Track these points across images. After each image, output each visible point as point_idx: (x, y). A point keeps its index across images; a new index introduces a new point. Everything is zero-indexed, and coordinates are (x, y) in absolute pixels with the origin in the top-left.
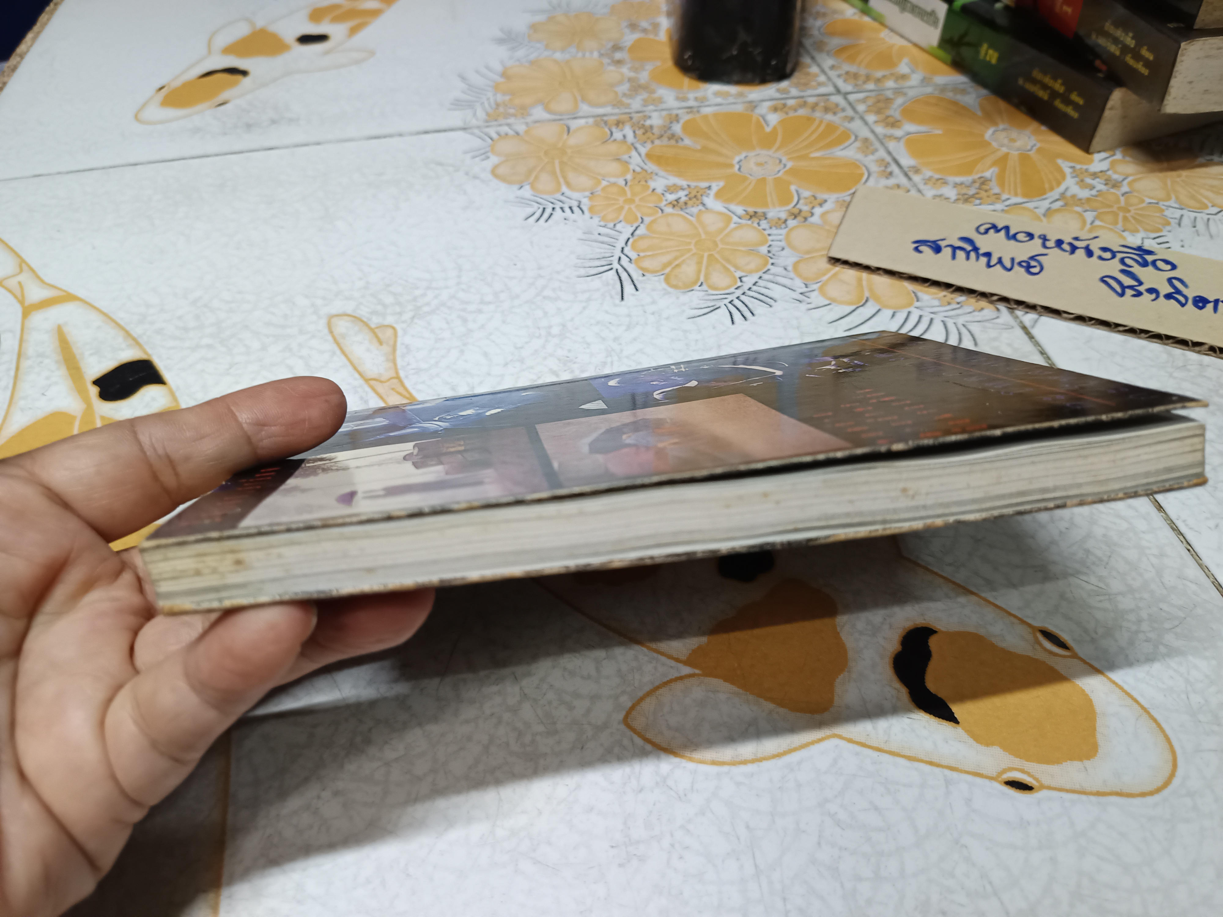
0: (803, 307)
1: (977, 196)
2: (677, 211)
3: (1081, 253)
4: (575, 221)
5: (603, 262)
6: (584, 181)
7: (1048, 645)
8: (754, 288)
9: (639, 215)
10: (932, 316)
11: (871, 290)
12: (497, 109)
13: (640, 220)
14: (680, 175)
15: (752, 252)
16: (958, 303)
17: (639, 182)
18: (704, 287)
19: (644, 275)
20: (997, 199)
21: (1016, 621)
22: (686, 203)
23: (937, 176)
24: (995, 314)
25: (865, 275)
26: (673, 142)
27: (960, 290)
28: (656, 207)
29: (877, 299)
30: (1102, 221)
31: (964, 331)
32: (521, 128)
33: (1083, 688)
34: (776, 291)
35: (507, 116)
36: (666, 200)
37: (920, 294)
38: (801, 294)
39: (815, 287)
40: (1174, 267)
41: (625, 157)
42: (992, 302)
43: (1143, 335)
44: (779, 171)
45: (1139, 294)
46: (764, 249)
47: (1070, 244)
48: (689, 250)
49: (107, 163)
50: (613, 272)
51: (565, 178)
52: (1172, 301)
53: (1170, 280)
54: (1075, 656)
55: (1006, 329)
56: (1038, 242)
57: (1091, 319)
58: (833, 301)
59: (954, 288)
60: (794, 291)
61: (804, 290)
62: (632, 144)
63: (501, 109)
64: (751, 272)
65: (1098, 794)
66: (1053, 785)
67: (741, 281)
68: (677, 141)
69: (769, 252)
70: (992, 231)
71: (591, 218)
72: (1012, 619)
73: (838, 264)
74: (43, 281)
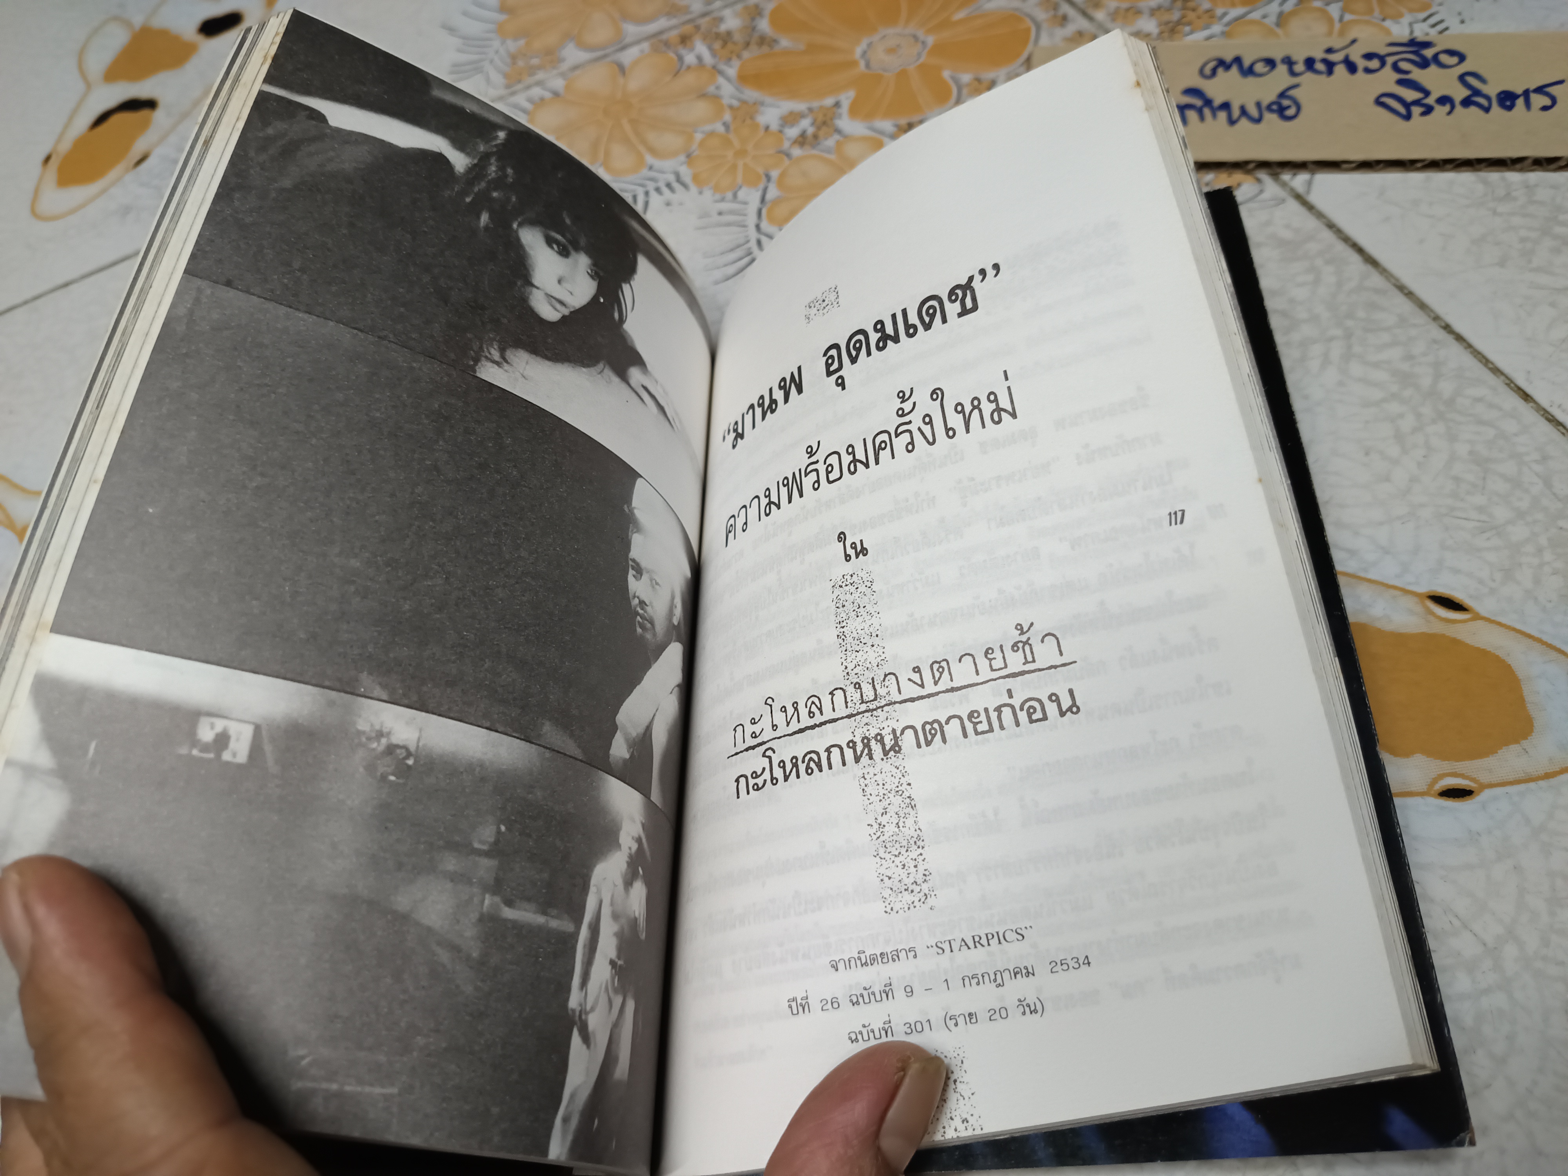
1: (1184, 20)
2: (808, 151)
3: (1340, 70)
4: (681, 204)
5: (740, 253)
6: (670, 140)
7: (1442, 612)
9: (760, 170)
12: (514, 63)
13: (764, 179)
14: (792, 94)
17: (744, 121)
20: (1212, 17)
21: (1398, 593)
22: (815, 137)
23: (1125, 5)
26: (765, 49)
27: (1205, 166)
28: (780, 152)
30: (1352, 12)
32: (558, 84)
33: (1497, 654)
35: (532, 70)
36: (789, 139)
40: (1462, 58)
41: (711, 89)
42: (1249, 172)
43: (1449, 166)
44: (919, 55)
45: (1428, 110)
47: (1325, 61)
49: (28, 295)
51: (644, 142)
52: (1473, 109)
53: (1462, 78)
54: (1477, 617)
55: (1279, 204)
56: (1282, 69)
57: (1378, 162)
62: (714, 67)
63: (521, 63)
65: (1547, 776)
66: (1494, 780)
68: (771, 46)
70: (1220, 70)
71: (701, 193)
74: (23, 490)
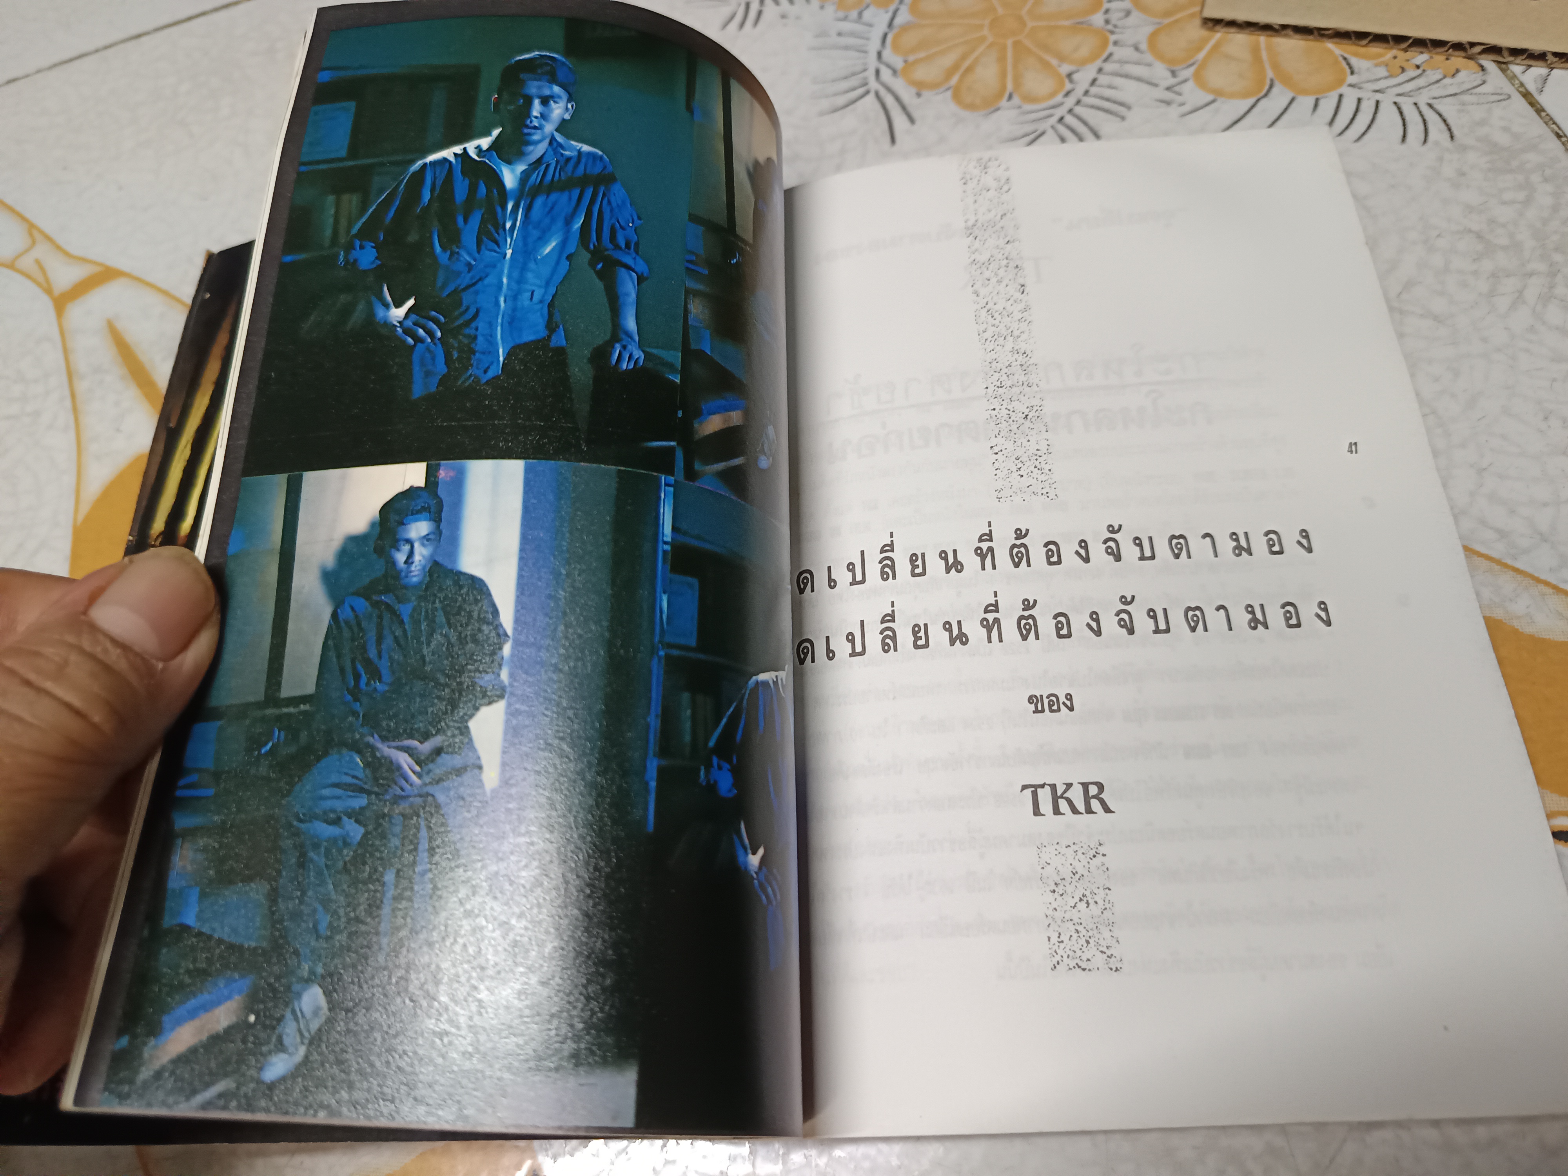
0: (1174, 112)
4: (798, 18)
5: (854, 82)
8: (1094, 90)
10: (1378, 96)
11: (1275, 66)
15: (1081, 27)
16: (1418, 67)
18: (1016, 100)
19: (919, 95)
21: (1549, 591)
24: (1478, 77)
25: (1262, 39)
27: (1420, 43)
29: (1287, 81)
31: (1431, 116)
34: (1128, 91)
37: (1354, 61)
38: (1168, 89)
39: (1188, 73)
42: (1470, 58)
46: (1098, 19)
48: (983, 39)
50: (871, 98)
58: (1218, 94)
59: (1411, 41)
60: (1156, 85)
61: (1172, 81)
64: (1084, 62)
67: (1071, 81)
69: (1107, 22)
71: (822, 7)
72: (1542, 587)
73: (1218, 28)
74: (67, 254)
